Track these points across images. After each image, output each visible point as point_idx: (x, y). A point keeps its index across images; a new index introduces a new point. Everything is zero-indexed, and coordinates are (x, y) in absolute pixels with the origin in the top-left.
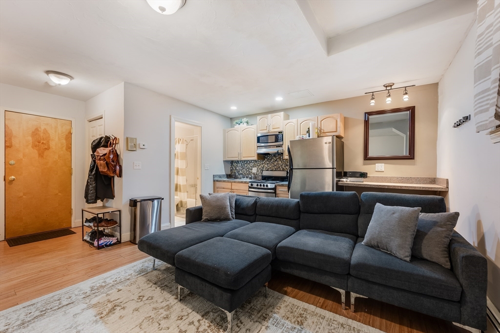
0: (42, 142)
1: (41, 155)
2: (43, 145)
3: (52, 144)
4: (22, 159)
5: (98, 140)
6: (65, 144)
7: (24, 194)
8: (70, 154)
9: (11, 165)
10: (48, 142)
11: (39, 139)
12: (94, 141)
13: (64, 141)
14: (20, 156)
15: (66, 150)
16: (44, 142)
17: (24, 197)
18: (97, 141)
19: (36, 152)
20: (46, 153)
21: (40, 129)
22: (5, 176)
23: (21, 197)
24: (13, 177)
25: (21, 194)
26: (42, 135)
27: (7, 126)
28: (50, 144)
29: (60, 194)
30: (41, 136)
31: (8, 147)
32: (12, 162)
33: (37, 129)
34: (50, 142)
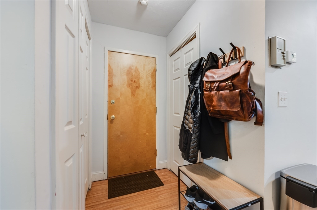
0: (134, 80)
1: (133, 94)
2: (134, 83)
3: (142, 82)
4: (120, 98)
5: (198, 62)
6: (151, 82)
7: (121, 134)
8: (154, 92)
9: (112, 104)
10: (139, 80)
11: (132, 78)
12: (192, 65)
13: (150, 79)
14: (119, 95)
15: (152, 88)
16: (136, 80)
17: (121, 136)
18: (196, 65)
19: (130, 90)
20: (138, 91)
21: (132, 68)
22: (108, 115)
23: (119, 136)
24: (113, 116)
25: (119, 133)
26: (134, 73)
27: (110, 66)
28: (140, 82)
29: (147, 134)
30: (134, 75)
31: (110, 86)
32: (113, 101)
33: (130, 68)
34: (140, 80)
